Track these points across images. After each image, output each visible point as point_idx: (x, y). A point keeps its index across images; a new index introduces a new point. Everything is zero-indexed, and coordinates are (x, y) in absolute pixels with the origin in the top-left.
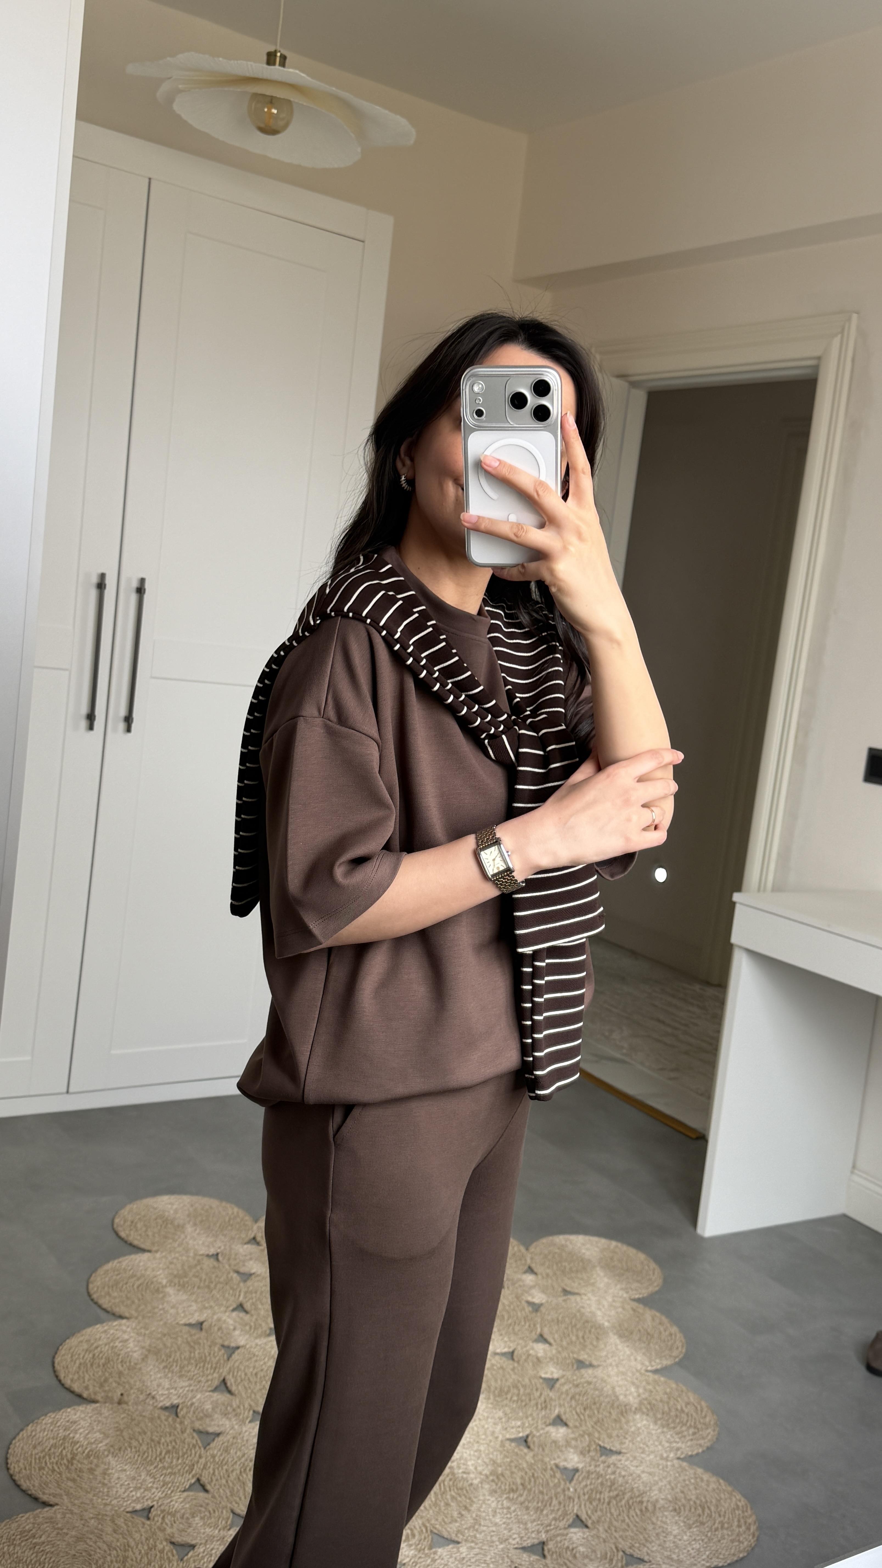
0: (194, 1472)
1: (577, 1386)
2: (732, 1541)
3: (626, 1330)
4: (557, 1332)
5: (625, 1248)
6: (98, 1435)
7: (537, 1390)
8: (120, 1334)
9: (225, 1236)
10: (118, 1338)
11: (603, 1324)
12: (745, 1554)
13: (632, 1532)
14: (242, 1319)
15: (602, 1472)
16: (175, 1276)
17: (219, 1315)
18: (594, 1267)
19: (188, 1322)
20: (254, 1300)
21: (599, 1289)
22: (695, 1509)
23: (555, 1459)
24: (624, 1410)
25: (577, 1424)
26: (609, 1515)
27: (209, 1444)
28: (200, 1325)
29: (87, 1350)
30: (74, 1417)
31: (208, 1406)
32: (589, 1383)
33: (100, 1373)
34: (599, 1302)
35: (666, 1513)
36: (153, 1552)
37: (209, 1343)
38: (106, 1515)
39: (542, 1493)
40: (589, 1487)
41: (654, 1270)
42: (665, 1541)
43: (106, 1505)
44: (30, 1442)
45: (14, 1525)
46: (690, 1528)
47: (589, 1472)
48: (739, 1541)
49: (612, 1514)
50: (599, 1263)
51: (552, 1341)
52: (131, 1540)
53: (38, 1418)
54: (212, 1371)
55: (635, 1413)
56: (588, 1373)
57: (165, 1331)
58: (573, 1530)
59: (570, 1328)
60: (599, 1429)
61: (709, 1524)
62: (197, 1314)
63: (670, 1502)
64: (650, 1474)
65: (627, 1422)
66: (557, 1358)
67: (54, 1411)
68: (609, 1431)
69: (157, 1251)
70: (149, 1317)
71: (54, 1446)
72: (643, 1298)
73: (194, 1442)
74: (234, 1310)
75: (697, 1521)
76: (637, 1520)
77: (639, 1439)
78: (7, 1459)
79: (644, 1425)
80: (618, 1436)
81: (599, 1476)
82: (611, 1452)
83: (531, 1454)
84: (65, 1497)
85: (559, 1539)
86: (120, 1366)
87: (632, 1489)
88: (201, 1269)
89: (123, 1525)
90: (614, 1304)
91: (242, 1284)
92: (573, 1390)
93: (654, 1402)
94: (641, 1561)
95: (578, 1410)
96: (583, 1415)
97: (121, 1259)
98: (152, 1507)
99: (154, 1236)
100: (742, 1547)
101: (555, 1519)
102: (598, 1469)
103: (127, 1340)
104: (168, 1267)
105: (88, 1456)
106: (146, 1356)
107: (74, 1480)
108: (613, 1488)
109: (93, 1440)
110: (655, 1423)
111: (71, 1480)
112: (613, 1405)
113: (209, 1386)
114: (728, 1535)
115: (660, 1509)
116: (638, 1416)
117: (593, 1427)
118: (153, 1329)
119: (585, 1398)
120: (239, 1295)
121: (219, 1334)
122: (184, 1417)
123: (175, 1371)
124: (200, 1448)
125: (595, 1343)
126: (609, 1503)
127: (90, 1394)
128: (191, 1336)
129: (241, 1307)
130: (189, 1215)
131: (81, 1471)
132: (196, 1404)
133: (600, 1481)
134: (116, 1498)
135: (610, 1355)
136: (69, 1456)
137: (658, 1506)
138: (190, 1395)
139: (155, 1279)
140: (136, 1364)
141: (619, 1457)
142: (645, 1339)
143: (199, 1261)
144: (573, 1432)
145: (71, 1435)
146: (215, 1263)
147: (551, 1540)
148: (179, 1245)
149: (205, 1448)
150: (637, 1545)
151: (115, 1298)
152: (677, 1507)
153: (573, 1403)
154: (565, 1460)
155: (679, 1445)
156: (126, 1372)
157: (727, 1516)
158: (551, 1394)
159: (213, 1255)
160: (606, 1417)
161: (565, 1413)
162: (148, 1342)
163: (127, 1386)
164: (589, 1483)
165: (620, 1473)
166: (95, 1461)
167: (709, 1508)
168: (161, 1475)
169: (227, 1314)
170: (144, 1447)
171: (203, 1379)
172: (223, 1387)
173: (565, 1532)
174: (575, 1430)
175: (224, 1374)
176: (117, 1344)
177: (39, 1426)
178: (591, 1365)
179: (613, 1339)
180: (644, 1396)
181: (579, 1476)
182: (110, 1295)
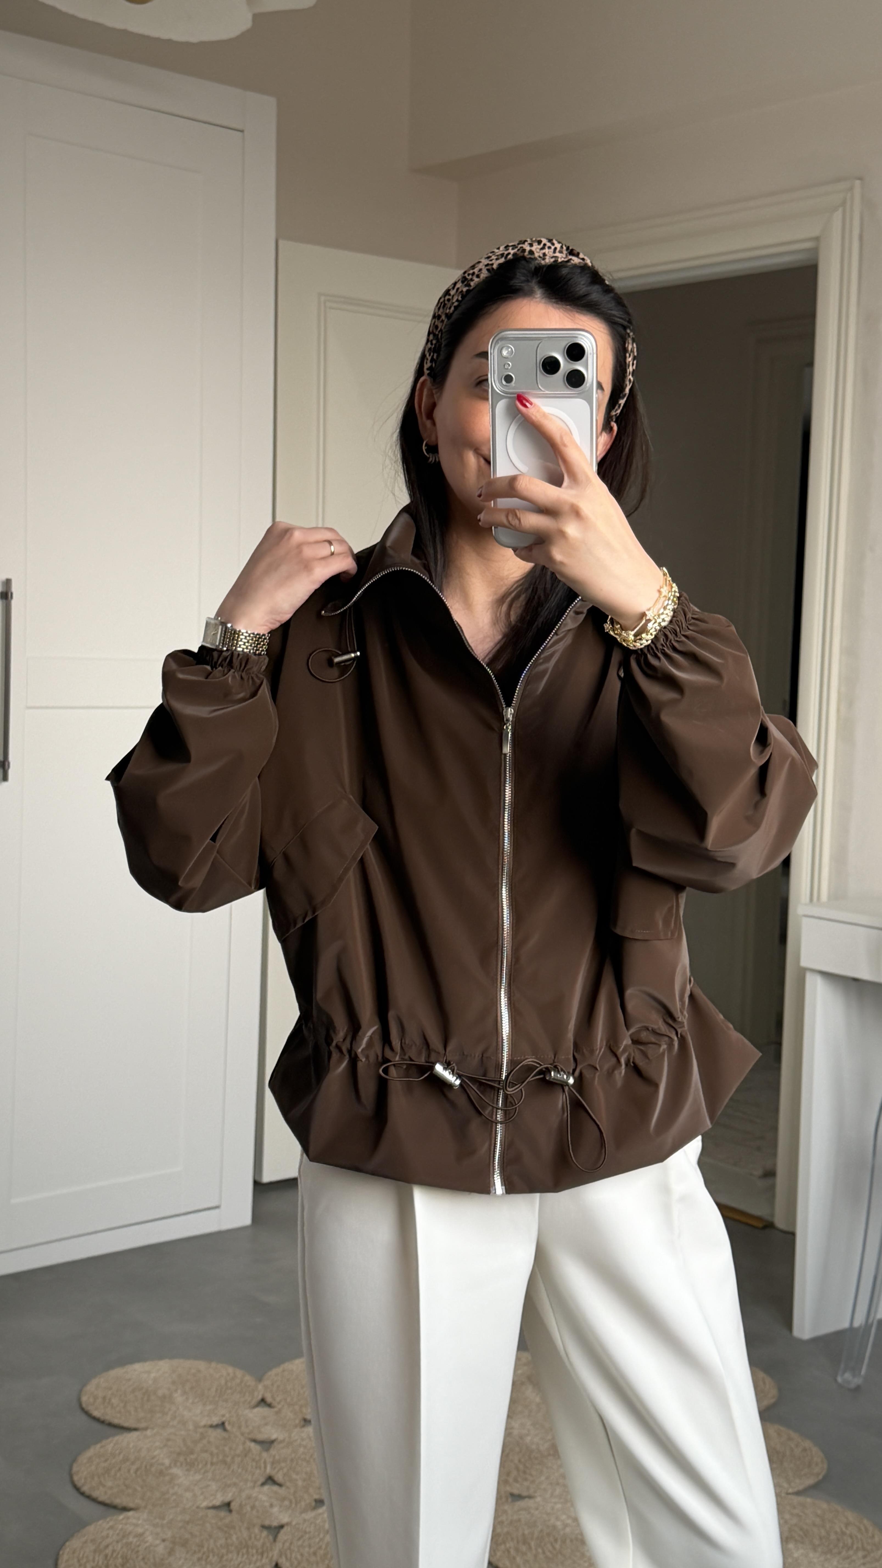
8: (131, 1528)
9: (226, 1401)
10: (130, 1534)
14: (276, 1493)
16: (179, 1454)
19: (210, 1505)
20: (285, 1470)
28: (227, 1506)
29: (95, 1552)
37: (245, 1525)
57: (187, 1518)
69: (146, 1429)
74: (263, 1484)
88: (209, 1442)
91: (265, 1455)
97: (104, 1442)
99: (136, 1411)
106: (173, 1550)
120: (265, 1467)
121: (254, 1512)
128: (221, 1519)
129: (269, 1479)
130: (173, 1383)
143: (202, 1434)
146: (224, 1434)
151: (111, 1488)
159: (217, 1426)
162: (169, 1533)
169: (257, 1489)
175: (275, 1558)
176: (131, 1540)
182: (104, 1486)
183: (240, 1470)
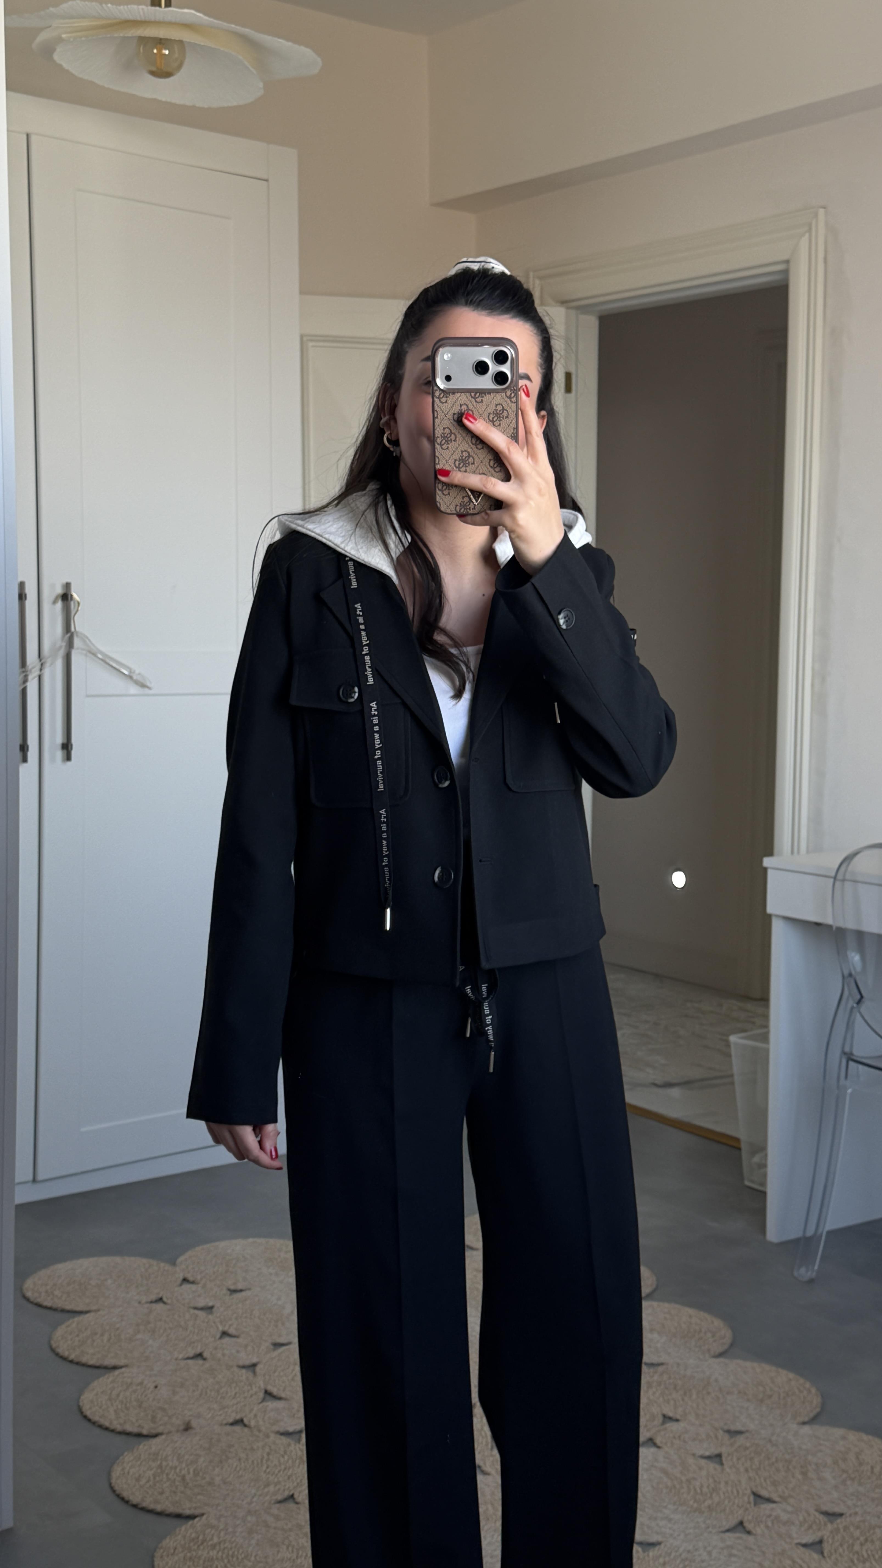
8: (129, 1381)
10: (131, 1384)
13: (718, 1414)
14: (236, 1342)
16: (138, 1325)
17: (212, 1344)
19: (186, 1356)
20: (234, 1326)
28: (200, 1356)
30: (152, 1451)
31: (271, 1414)
33: (142, 1414)
35: (736, 1396)
37: (224, 1367)
38: (258, 1510)
40: (657, 1394)
42: (750, 1415)
43: (250, 1503)
44: (128, 1478)
45: (179, 1537)
48: (808, 1400)
49: (692, 1407)
53: (117, 1460)
54: (249, 1388)
57: (172, 1367)
58: (667, 1425)
61: (777, 1394)
62: (189, 1349)
63: (732, 1387)
64: (702, 1372)
67: (126, 1452)
69: (98, 1310)
70: (145, 1361)
71: (156, 1475)
73: (285, 1441)
74: (221, 1337)
75: (764, 1395)
76: (716, 1406)
78: (118, 1496)
79: (668, 1340)
82: (655, 1365)
84: (205, 1507)
87: (695, 1387)
88: (157, 1314)
89: (280, 1513)
91: (210, 1317)
94: (741, 1432)
97: (67, 1324)
98: (292, 1496)
100: (815, 1403)
104: (123, 1320)
105: (196, 1473)
107: (201, 1494)
108: (678, 1389)
109: (189, 1462)
110: (676, 1336)
111: (198, 1494)
113: (258, 1399)
114: (796, 1399)
115: (728, 1394)
118: (159, 1369)
121: (226, 1357)
122: (257, 1426)
123: (213, 1394)
124: (295, 1445)
127: (149, 1431)
129: (225, 1334)
131: (200, 1486)
132: (259, 1414)
134: (253, 1497)
136: (178, 1479)
138: (246, 1410)
139: (119, 1331)
140: (170, 1399)
143: (147, 1308)
146: (167, 1306)
147: (656, 1435)
148: (114, 1301)
150: (728, 1423)
155: (707, 1347)
156: (166, 1406)
157: (786, 1387)
159: (157, 1301)
163: (179, 1415)
166: (206, 1476)
167: (767, 1384)
168: (279, 1471)
169: (219, 1341)
170: (243, 1456)
171: (246, 1394)
172: (268, 1397)
175: (262, 1386)
182: (86, 1354)
183: (196, 1330)
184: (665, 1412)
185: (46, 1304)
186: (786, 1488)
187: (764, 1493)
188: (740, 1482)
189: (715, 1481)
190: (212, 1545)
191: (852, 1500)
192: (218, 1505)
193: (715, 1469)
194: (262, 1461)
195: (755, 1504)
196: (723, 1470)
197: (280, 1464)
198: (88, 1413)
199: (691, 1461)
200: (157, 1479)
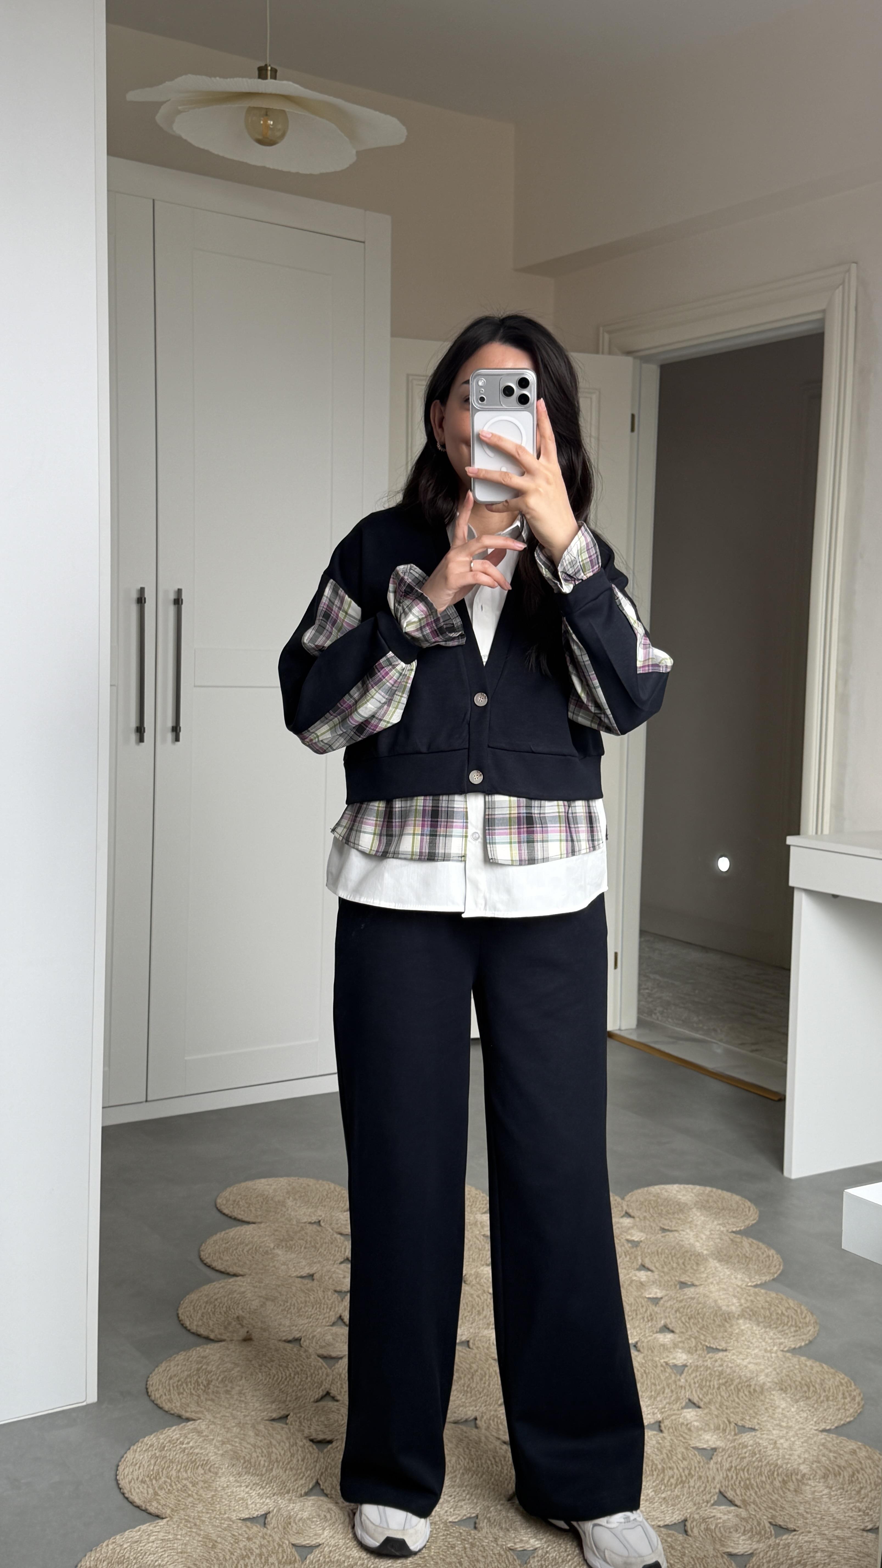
0: (323, 1387)
1: (681, 1301)
2: (839, 1410)
3: (725, 1255)
4: (657, 1261)
5: (720, 1191)
6: (229, 1365)
7: (642, 1306)
8: (237, 1288)
9: (325, 1206)
10: (235, 1291)
11: (702, 1253)
12: (852, 1419)
13: (743, 1408)
15: (709, 1365)
16: (282, 1241)
17: (328, 1267)
18: (691, 1209)
19: (299, 1275)
21: (696, 1225)
22: (801, 1388)
23: (663, 1358)
24: (727, 1318)
25: (684, 1330)
26: (719, 1397)
27: (334, 1365)
28: (311, 1276)
29: (207, 1303)
30: (205, 1354)
31: (329, 1337)
32: (693, 1299)
33: (222, 1320)
34: (697, 1236)
35: (773, 1392)
36: (295, 1448)
37: (322, 1289)
38: (247, 1423)
39: (655, 1385)
40: (699, 1378)
41: (749, 1207)
42: (774, 1414)
43: (245, 1416)
44: (166, 1375)
45: (164, 1436)
46: (797, 1401)
47: (697, 1366)
48: (844, 1409)
49: (722, 1397)
50: (695, 1205)
51: (653, 1268)
52: (272, 1440)
53: (171, 1357)
54: (328, 1310)
55: (738, 1319)
56: (690, 1292)
57: (279, 1283)
58: (685, 1410)
59: (670, 1257)
60: (704, 1333)
61: (815, 1398)
62: (307, 1268)
63: (776, 1383)
64: (756, 1364)
65: (731, 1326)
66: (660, 1282)
67: (184, 1350)
68: (714, 1334)
69: (261, 1223)
70: (262, 1274)
71: (189, 1376)
72: (740, 1230)
73: (320, 1364)
74: (341, 1263)
75: (803, 1396)
76: (747, 1399)
77: (743, 1338)
78: (147, 1389)
79: (748, 1327)
80: (723, 1338)
81: (707, 1368)
82: (718, 1350)
83: (641, 1356)
84: (206, 1413)
85: (673, 1417)
86: (241, 1312)
87: (740, 1377)
88: (306, 1233)
89: (264, 1430)
90: (712, 1236)
92: (677, 1305)
93: (756, 1309)
94: (753, 1429)
95: (684, 1321)
96: (689, 1323)
97: (227, 1231)
98: (287, 1416)
99: (256, 1210)
100: (848, 1413)
101: (669, 1403)
102: (706, 1364)
103: (244, 1292)
104: (274, 1234)
106: (264, 1303)
107: (213, 1400)
108: (722, 1376)
109: (225, 1369)
110: (758, 1325)
111: (209, 1400)
112: (716, 1314)
113: (327, 1322)
114: (834, 1405)
115: (767, 1389)
116: (741, 1321)
117: (698, 1332)
118: (267, 1282)
119: (689, 1311)
121: (331, 1281)
122: (309, 1347)
123: (293, 1312)
124: (326, 1369)
125: (695, 1268)
126: (719, 1388)
127: (216, 1335)
128: (304, 1285)
130: (288, 1192)
131: (217, 1392)
132: (318, 1336)
133: (708, 1372)
134: (253, 1411)
135: (710, 1276)
136: (205, 1383)
137: (766, 1387)
138: (310, 1330)
139: (263, 1244)
140: (255, 1310)
141: (725, 1353)
142: (744, 1261)
143: (302, 1227)
144: (679, 1337)
145: (204, 1367)
146: (319, 1229)
147: (666, 1419)
148: (281, 1217)
149: (330, 1368)
150: (748, 1418)
151: (226, 1261)
152: (784, 1387)
153: (678, 1314)
154: (674, 1358)
155: (782, 1340)
156: (247, 1316)
157: (831, 1390)
158: (656, 1309)
159: (315, 1223)
160: (710, 1324)
161: (671, 1324)
162: (264, 1293)
163: (250, 1326)
164: (698, 1374)
165: (727, 1366)
166: (230, 1385)
167: (813, 1386)
168: (293, 1392)
169: (335, 1266)
170: (274, 1371)
171: (320, 1317)
173: (679, 1412)
174: (681, 1335)
176: (235, 1295)
177: (172, 1364)
178: (693, 1285)
179: (713, 1263)
180: (746, 1305)
181: (688, 1370)
182: (222, 1259)
183: (325, 1253)
184: (691, 1398)
185: (226, 1211)
186: (756, 1493)
187: (730, 1494)
188: (714, 1478)
189: (690, 1474)
190: (185, 1448)
191: (815, 1518)
192: (219, 1413)
193: (699, 1462)
194: (286, 1379)
195: (713, 1505)
196: (708, 1463)
197: (300, 1384)
198: (180, 1312)
199: (681, 1449)
200: (189, 1380)
